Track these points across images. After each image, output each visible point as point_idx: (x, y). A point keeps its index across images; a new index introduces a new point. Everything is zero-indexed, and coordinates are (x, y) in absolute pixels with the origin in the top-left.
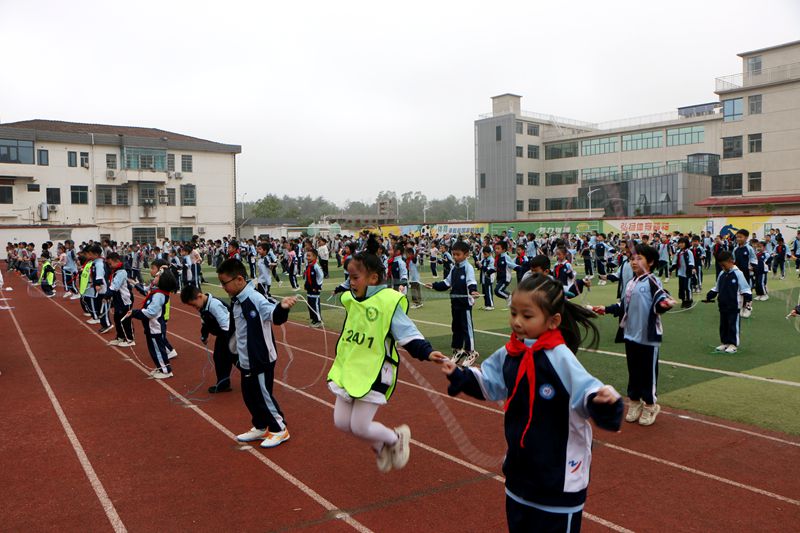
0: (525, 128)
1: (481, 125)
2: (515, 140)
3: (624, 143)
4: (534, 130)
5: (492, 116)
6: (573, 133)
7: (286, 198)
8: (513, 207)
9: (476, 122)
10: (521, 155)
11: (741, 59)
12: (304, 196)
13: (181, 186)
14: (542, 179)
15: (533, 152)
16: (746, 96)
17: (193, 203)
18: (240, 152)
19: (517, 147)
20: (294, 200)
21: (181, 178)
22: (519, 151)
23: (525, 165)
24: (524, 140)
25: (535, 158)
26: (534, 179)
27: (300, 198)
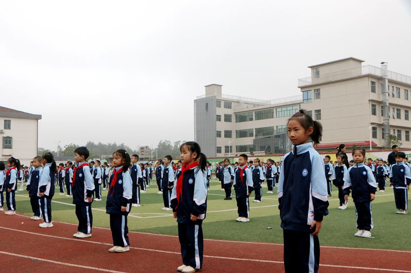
0: (222, 104)
1: (197, 102)
2: (215, 111)
3: (278, 113)
4: (228, 105)
5: (204, 97)
6: (254, 106)
7: (100, 144)
8: (214, 150)
9: (195, 100)
10: (220, 120)
11: (310, 69)
12: (112, 143)
13: (3, 137)
14: (234, 134)
15: (228, 118)
16: (313, 89)
17: (10, 148)
18: (41, 118)
19: (217, 116)
20: (105, 145)
21: (3, 133)
22: (219, 118)
23: (222, 126)
24: (222, 111)
25: (229, 121)
26: (228, 134)
27: (110, 144)
